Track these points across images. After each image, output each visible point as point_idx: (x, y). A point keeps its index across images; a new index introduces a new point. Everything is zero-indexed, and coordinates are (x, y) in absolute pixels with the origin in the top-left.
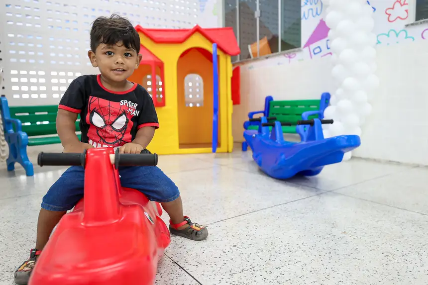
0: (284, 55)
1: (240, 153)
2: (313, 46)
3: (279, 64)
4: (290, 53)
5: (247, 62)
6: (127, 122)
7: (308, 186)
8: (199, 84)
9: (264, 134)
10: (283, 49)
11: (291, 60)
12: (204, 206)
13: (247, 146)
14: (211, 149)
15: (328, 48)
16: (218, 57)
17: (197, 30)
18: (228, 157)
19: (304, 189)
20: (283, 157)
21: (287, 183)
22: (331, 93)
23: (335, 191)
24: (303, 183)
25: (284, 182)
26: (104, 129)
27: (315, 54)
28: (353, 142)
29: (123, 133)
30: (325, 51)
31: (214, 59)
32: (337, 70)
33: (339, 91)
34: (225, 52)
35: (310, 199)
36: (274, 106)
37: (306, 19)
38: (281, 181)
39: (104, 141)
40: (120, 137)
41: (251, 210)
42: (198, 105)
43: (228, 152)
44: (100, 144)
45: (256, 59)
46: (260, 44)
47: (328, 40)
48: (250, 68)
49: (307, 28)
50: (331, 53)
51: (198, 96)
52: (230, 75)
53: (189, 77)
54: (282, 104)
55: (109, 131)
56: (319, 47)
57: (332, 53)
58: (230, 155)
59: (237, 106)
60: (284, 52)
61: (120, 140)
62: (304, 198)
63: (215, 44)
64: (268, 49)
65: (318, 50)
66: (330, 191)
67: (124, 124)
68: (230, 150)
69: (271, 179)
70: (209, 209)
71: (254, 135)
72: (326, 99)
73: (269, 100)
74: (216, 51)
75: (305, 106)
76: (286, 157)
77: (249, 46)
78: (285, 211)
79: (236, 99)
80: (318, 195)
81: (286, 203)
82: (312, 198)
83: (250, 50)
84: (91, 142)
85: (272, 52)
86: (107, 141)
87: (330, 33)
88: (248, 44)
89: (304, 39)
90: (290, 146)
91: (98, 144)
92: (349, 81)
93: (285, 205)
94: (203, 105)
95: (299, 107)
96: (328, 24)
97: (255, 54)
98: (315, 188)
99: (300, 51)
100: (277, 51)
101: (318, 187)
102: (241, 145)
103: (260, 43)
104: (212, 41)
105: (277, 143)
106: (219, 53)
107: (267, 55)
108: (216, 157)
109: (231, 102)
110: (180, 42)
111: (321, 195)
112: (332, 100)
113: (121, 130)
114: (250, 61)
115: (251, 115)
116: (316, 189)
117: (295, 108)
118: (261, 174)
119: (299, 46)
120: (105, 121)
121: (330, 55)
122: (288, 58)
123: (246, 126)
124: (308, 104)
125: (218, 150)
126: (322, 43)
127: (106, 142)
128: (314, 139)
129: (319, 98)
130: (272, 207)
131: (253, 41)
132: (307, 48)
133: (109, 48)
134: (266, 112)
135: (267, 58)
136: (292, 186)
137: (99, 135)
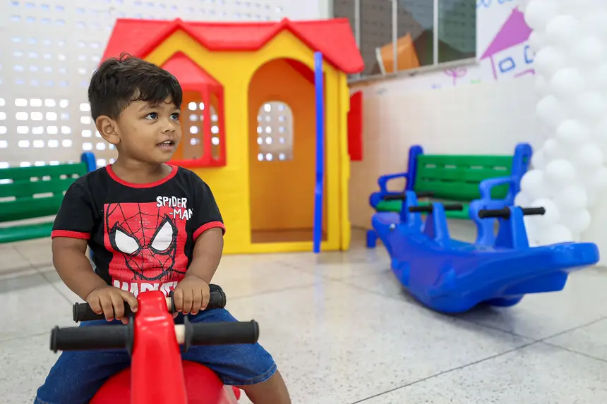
0: (444, 70)
1: (363, 252)
2: (499, 57)
3: (434, 87)
4: (455, 67)
5: (375, 81)
6: (175, 234)
7: (498, 329)
8: (285, 118)
9: (411, 224)
10: (441, 60)
11: (458, 80)
12: (312, 372)
13: (375, 238)
14: (310, 245)
15: (528, 62)
16: (324, 75)
17: (286, 27)
18: (341, 261)
19: (492, 335)
20: (452, 272)
21: (460, 321)
22: (534, 146)
23: (548, 341)
24: (488, 322)
25: (451, 319)
26: (139, 255)
27: (502, 71)
28: (584, 255)
29: (172, 254)
30: (521, 66)
31: (318, 78)
32: (546, 105)
33: (549, 144)
34: (336, 67)
35: (504, 358)
36: (424, 164)
37: (486, 6)
38: (446, 317)
39: (142, 277)
40: (169, 264)
41: (398, 382)
42: (282, 157)
43: (341, 250)
44: (136, 284)
45: (391, 77)
46: (399, 47)
47: (527, 47)
48: (380, 92)
49: (488, 23)
50: (532, 71)
51: (282, 140)
52: (346, 107)
53: (267, 107)
54: (441, 161)
55: (148, 257)
56: (510, 59)
57: (536, 71)
58: (345, 255)
59: (357, 163)
60: (443, 65)
61: (170, 269)
62: (494, 357)
63: (318, 54)
64: (411, 57)
65: (508, 64)
66: (541, 341)
67: (171, 238)
68: (345, 245)
69: (426, 311)
70: (321, 379)
71: (393, 226)
72: (523, 157)
73: (415, 152)
74: (320, 66)
75: (486, 166)
76: (458, 272)
77: (378, 51)
78: (461, 384)
79: (355, 151)
80: (517, 348)
81: (461, 368)
82: (509, 355)
83: (380, 58)
84: (117, 283)
85: (421, 64)
86: (147, 275)
87: (533, 36)
88: (376, 46)
89: (483, 43)
90: (465, 254)
91: (132, 284)
92: (568, 128)
93: (461, 372)
94: (291, 157)
95: (473, 168)
96: (529, 20)
97: (389, 66)
98: (511, 332)
99: (474, 64)
100: (431, 62)
101: (518, 331)
102: (364, 236)
103: (398, 45)
104: (312, 47)
105: (437, 245)
106: (326, 68)
107: (412, 70)
108: (320, 262)
109: (346, 157)
110: (254, 48)
111: (524, 348)
112: (536, 159)
113: (168, 252)
114: (381, 80)
115: (383, 181)
116: (514, 335)
117: (466, 170)
118: (408, 301)
119: (473, 54)
120: (138, 242)
121: (530, 75)
122: (451, 78)
123: (374, 201)
124: (489, 162)
125: (323, 245)
126: (516, 52)
127: (146, 279)
128: (510, 245)
129: (509, 151)
130: (436, 376)
131: (385, 40)
132: (488, 60)
133: (154, 107)
134: (411, 176)
135: (412, 75)
136: (468, 328)
137: (130, 268)
